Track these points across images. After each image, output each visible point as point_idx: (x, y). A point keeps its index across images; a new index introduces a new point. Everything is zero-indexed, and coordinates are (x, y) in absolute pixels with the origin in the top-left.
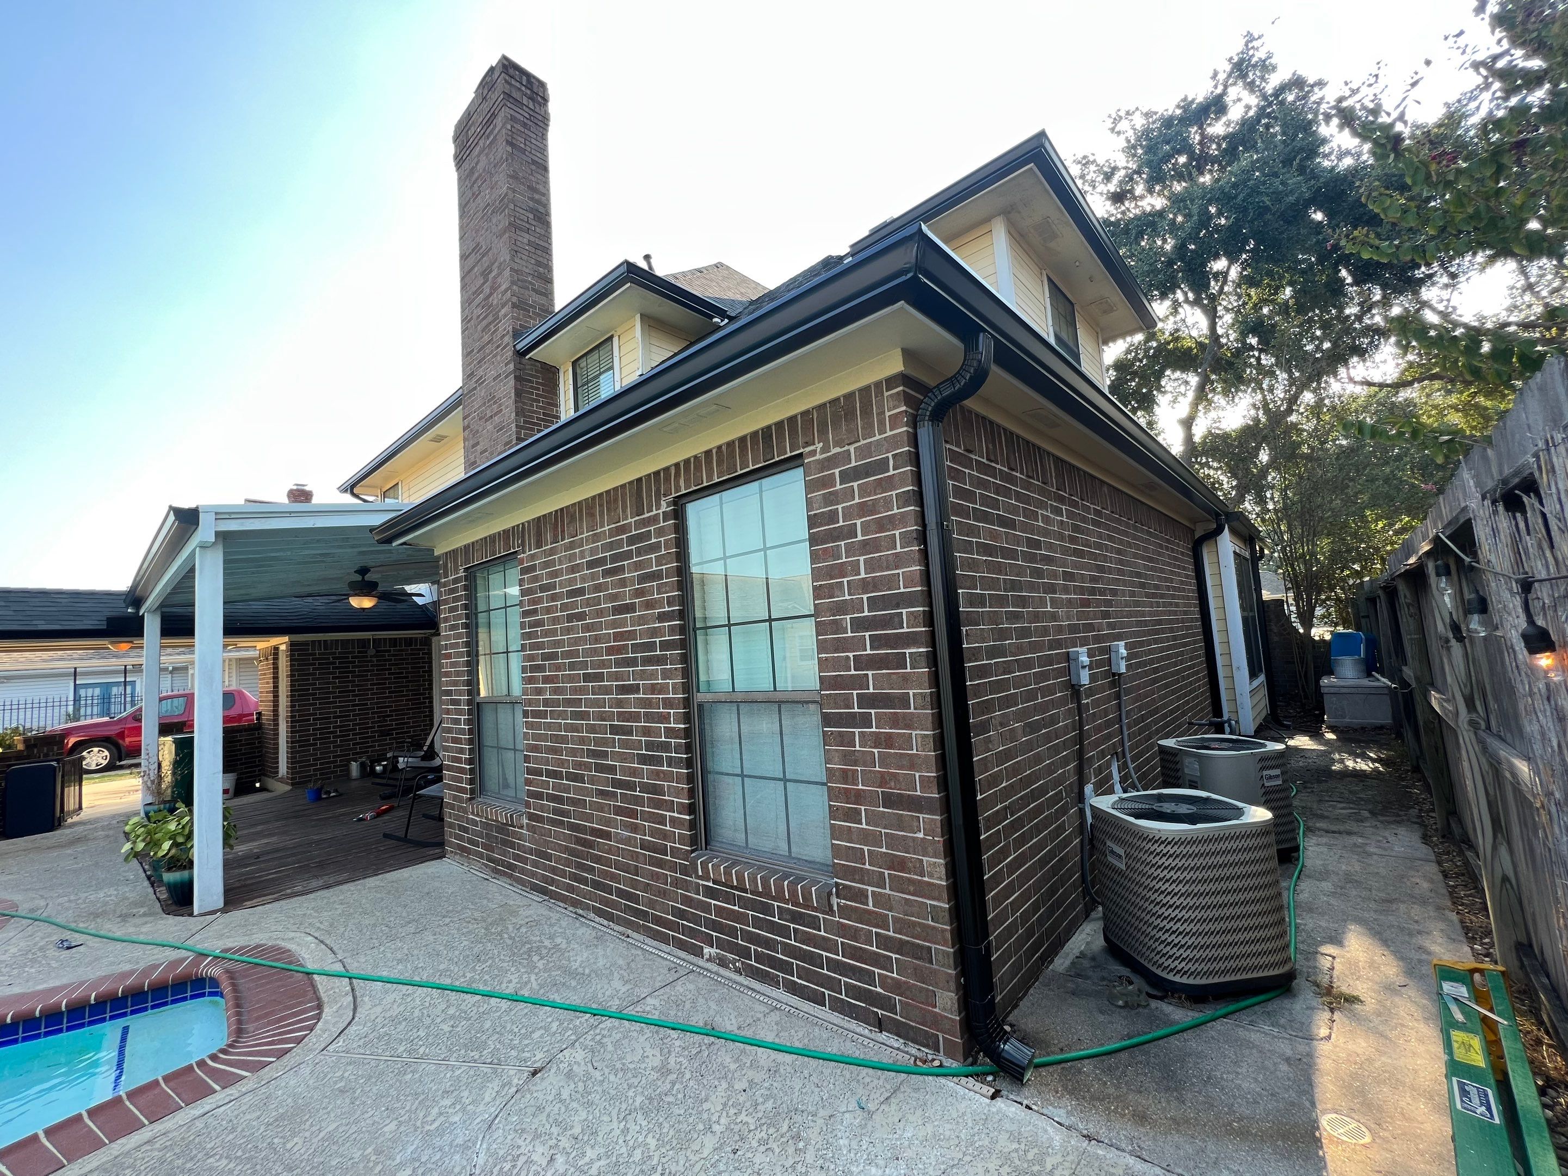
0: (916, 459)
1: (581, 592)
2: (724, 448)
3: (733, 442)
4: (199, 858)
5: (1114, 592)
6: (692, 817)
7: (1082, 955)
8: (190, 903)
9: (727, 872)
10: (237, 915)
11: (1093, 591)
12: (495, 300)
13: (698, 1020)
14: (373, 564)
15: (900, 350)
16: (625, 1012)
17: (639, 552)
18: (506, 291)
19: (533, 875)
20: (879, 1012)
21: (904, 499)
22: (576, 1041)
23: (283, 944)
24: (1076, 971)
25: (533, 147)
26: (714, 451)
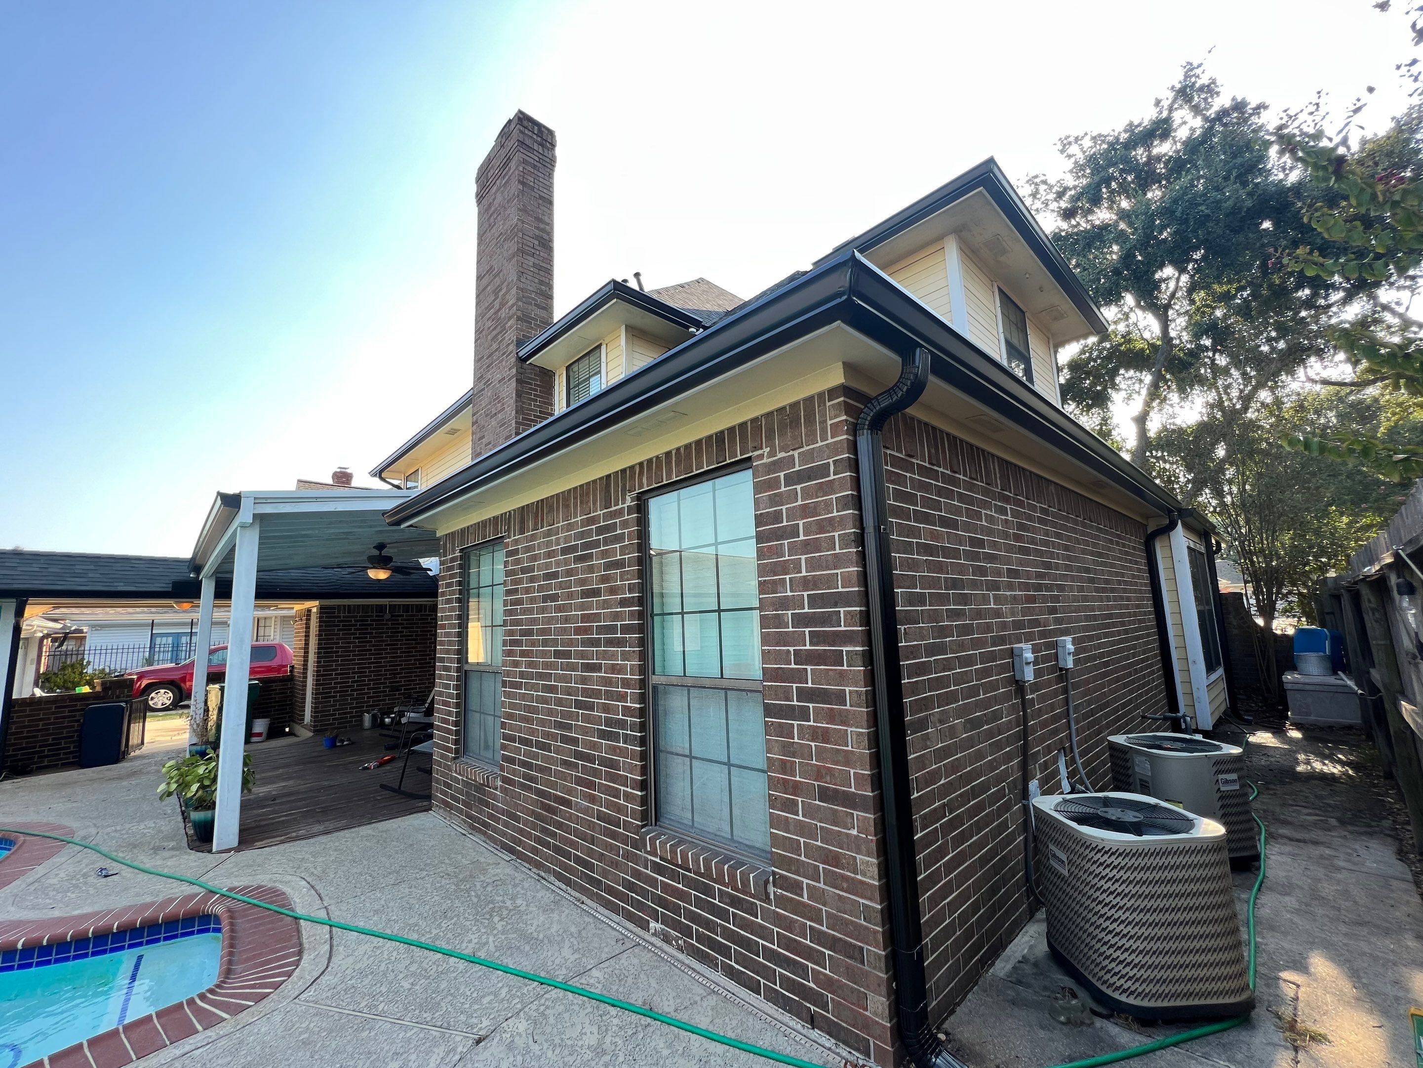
0: (855, 466)
1: (555, 575)
2: (682, 450)
3: (690, 444)
4: (220, 800)
5: (1061, 588)
6: (644, 793)
7: (1024, 960)
8: (210, 840)
9: (673, 852)
10: (249, 854)
11: (1038, 588)
12: (503, 314)
13: (637, 998)
14: (390, 541)
15: (841, 363)
16: (570, 983)
17: (606, 542)
18: (512, 306)
19: (504, 834)
20: (812, 1008)
21: (843, 503)
22: (521, 1011)
23: (280, 886)
24: (1017, 978)
25: (541, 184)
26: (673, 453)
